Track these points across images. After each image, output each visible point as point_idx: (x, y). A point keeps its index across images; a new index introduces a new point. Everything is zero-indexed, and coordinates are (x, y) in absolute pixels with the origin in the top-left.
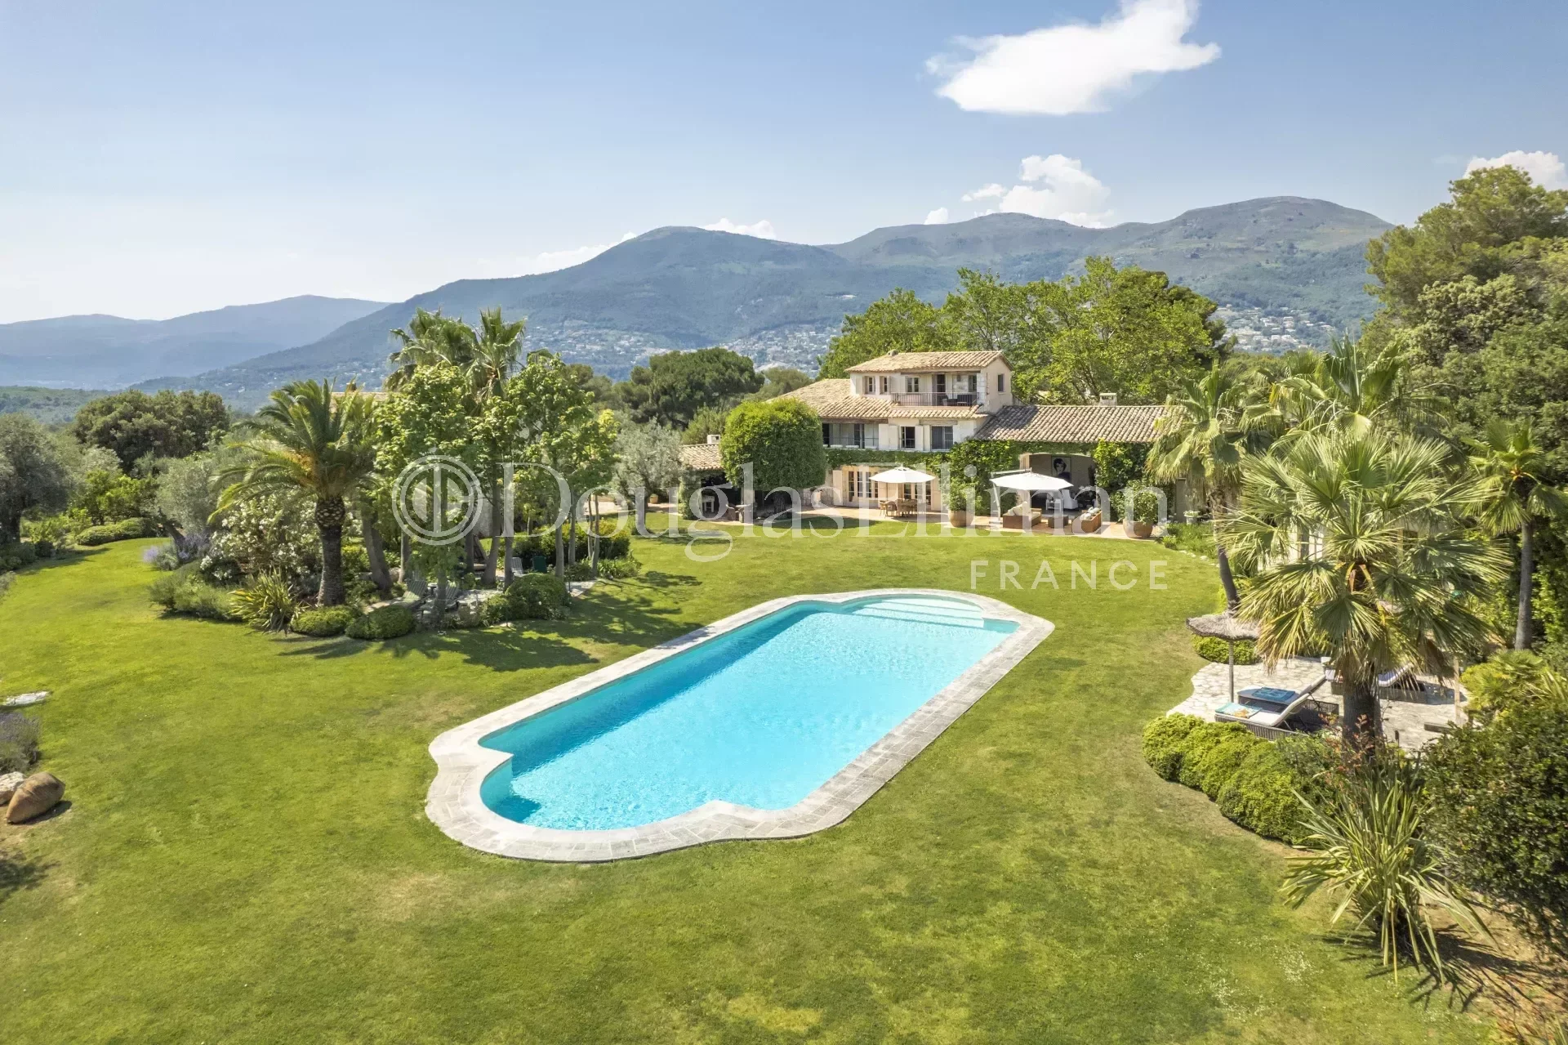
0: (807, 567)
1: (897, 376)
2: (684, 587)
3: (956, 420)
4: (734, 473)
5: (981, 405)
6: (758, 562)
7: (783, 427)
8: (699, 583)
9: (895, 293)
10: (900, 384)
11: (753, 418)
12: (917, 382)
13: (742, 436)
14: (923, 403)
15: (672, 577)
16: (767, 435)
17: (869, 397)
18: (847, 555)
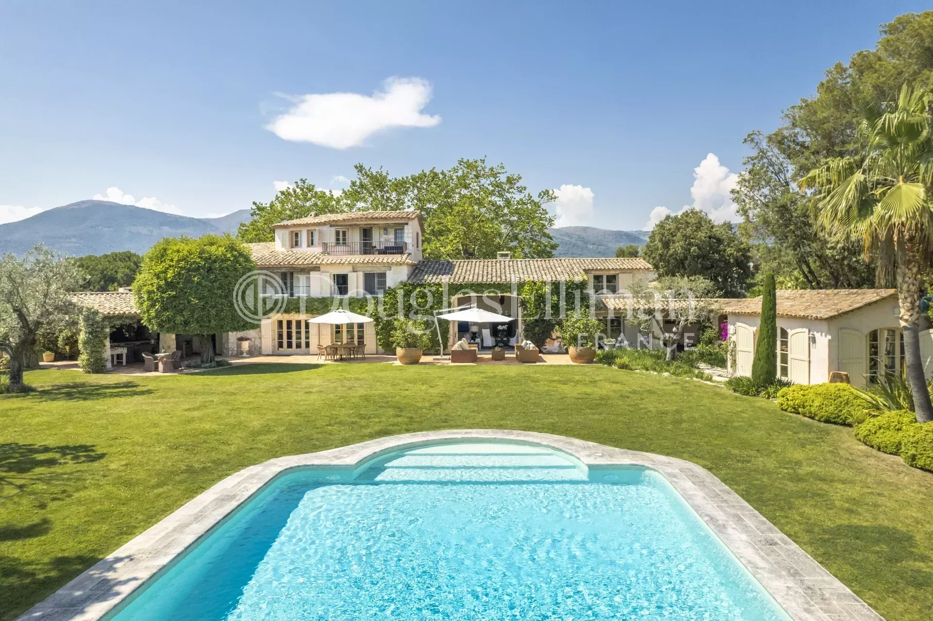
0: (271, 416)
1: (326, 229)
2: (69, 466)
3: (389, 266)
4: (153, 314)
5: (409, 254)
6: (196, 414)
7: (215, 261)
8: (102, 456)
9: (300, 184)
10: (330, 236)
11: (178, 251)
12: (344, 233)
13: (165, 272)
14: (352, 252)
15: (46, 449)
16: (197, 269)
17: (295, 250)
18: (313, 397)
